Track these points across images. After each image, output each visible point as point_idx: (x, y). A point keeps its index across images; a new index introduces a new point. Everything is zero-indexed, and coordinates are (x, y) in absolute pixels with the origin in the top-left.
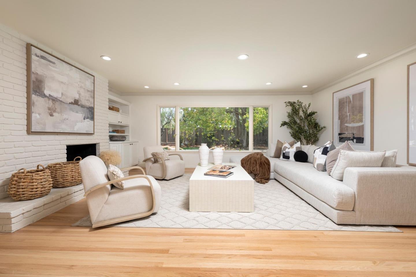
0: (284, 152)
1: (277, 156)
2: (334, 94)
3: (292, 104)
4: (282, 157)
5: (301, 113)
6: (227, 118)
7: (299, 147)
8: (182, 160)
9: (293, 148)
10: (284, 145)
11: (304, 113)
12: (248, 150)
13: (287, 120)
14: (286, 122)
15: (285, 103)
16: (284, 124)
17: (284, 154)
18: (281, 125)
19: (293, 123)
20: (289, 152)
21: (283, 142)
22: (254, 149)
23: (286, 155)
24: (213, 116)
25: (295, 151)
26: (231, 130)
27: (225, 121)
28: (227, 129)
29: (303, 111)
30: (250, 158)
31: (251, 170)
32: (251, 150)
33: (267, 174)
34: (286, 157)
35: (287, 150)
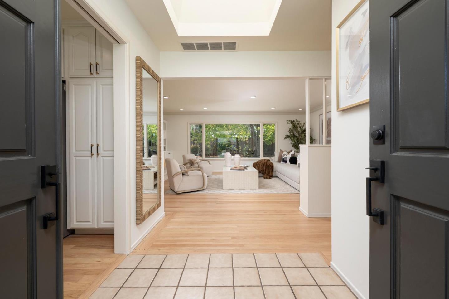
0: (283, 158)
1: (279, 161)
2: (320, 116)
3: (292, 122)
4: (282, 161)
5: (299, 129)
6: (242, 130)
7: (293, 154)
8: (210, 164)
9: (289, 155)
10: (284, 153)
11: (301, 128)
12: (260, 157)
13: (289, 134)
14: (289, 136)
15: (287, 122)
16: (287, 137)
17: (283, 159)
18: (284, 138)
19: (293, 136)
20: (286, 158)
21: (283, 151)
22: (264, 156)
23: (284, 160)
24: (229, 128)
25: (291, 157)
26: (246, 141)
27: (241, 133)
28: (243, 140)
29: (300, 127)
30: (260, 162)
31: (260, 170)
32: (262, 157)
33: (271, 173)
34: (285, 161)
35: (285, 156)
